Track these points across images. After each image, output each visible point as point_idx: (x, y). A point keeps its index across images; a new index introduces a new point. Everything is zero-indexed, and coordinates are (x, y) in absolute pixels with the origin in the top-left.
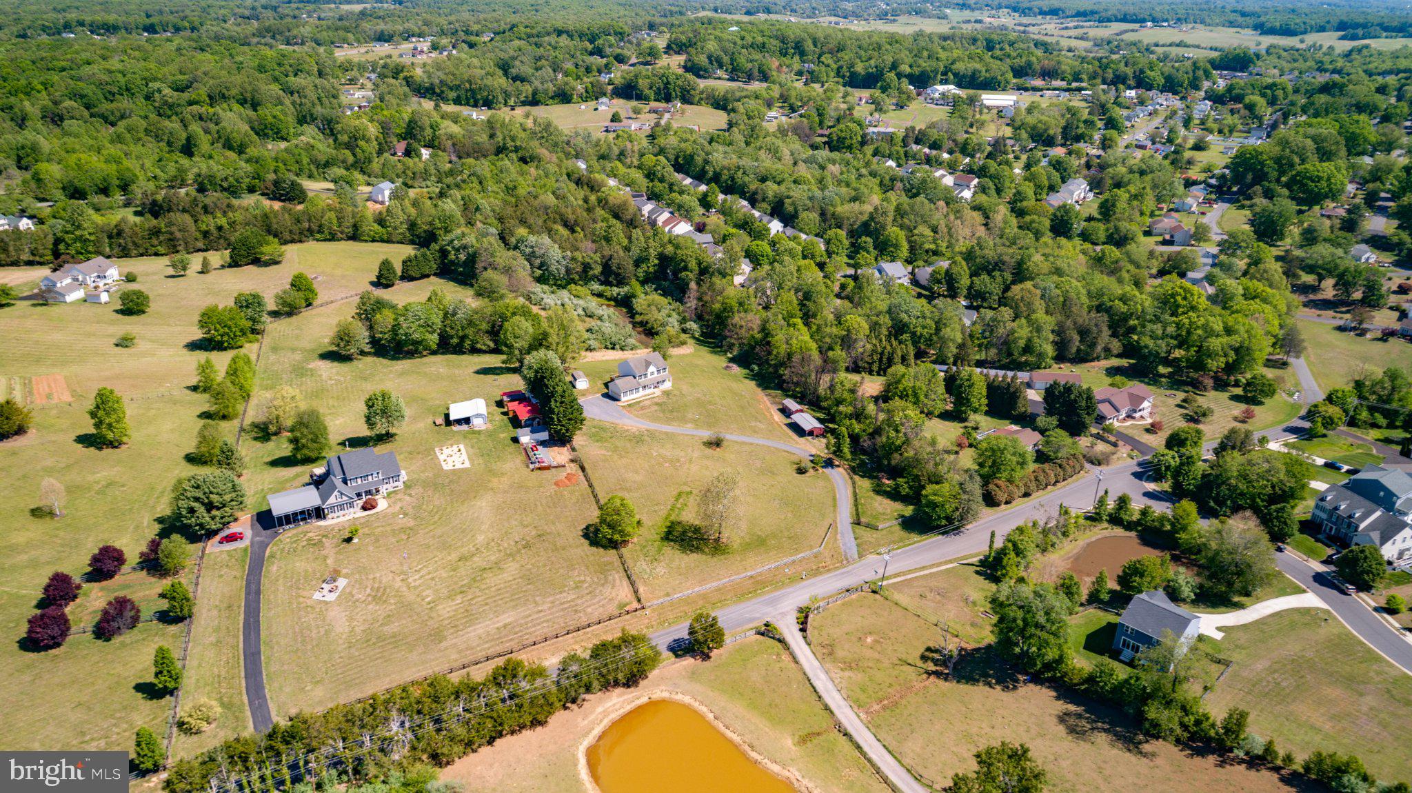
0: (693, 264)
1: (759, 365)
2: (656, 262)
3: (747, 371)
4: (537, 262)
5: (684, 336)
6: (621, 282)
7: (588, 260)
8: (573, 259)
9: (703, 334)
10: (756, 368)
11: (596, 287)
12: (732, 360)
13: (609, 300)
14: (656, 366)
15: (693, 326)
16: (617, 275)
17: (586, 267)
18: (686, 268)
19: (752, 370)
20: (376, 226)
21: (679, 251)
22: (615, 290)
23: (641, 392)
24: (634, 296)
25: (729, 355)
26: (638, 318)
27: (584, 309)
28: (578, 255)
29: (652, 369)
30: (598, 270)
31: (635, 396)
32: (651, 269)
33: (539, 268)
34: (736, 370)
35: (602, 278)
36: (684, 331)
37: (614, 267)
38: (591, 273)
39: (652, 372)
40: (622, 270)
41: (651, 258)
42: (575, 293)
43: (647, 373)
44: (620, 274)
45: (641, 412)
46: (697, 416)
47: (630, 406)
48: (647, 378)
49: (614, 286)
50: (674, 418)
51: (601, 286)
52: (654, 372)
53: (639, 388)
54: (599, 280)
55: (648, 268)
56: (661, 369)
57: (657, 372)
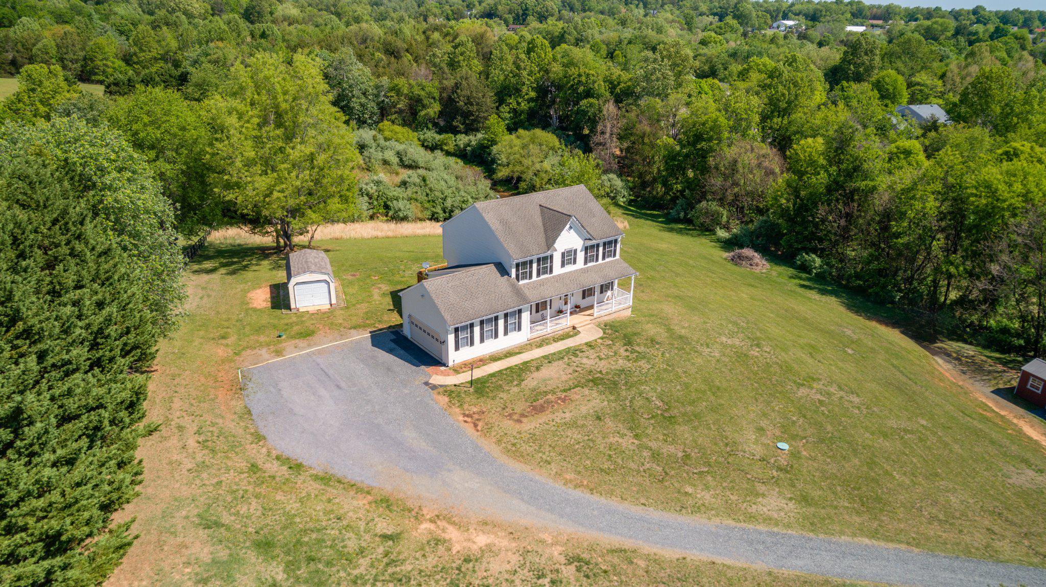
0: (601, 87)
1: (821, 253)
2: (533, 94)
6: (470, 129)
7: (417, 91)
8: (396, 89)
9: (632, 201)
11: (431, 135)
12: (735, 246)
14: (581, 229)
15: (613, 180)
16: (466, 115)
17: (416, 103)
18: (589, 94)
19: (809, 268)
20: (119, 63)
21: (573, 71)
22: (462, 139)
23: (529, 330)
24: (494, 142)
25: (722, 235)
26: (502, 173)
27: (398, 154)
28: (401, 82)
29: (569, 240)
30: (434, 109)
31: (502, 342)
32: (524, 106)
34: (761, 265)
35: (442, 123)
37: (462, 103)
38: (423, 113)
39: (569, 252)
40: (475, 108)
41: (525, 89)
42: (387, 133)
43: (551, 257)
44: (471, 113)
45: (530, 425)
46: (783, 446)
47: (480, 387)
48: (551, 271)
49: (460, 132)
50: (687, 456)
51: (440, 133)
52: (575, 251)
53: (520, 311)
54: (435, 125)
55: (518, 104)
56: (601, 242)
57: (586, 253)
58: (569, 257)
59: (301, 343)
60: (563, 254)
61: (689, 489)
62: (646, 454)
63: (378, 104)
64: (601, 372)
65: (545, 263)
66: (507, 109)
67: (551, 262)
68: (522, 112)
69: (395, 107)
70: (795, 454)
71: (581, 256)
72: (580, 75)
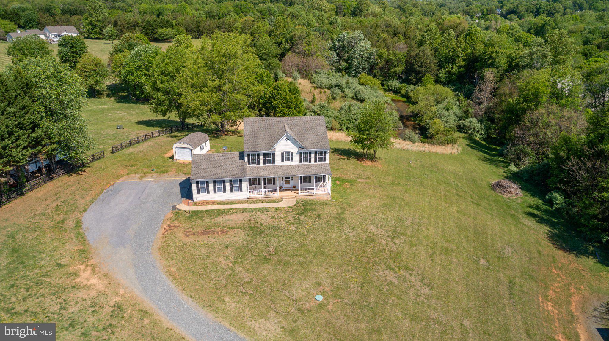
1: (566, 195)
2: (463, 63)
3: (538, 202)
4: (345, 56)
5: (458, 134)
6: (419, 82)
7: (391, 57)
8: (380, 56)
9: (488, 138)
10: (559, 198)
11: (395, 83)
12: (515, 177)
13: (403, 96)
14: (295, 141)
15: (473, 122)
16: (417, 73)
17: (389, 63)
19: (550, 203)
23: (246, 193)
25: (513, 168)
28: (384, 51)
29: (286, 146)
30: (401, 68)
31: (228, 196)
32: (455, 69)
33: (346, 61)
35: (404, 77)
36: (460, 129)
37: (417, 66)
38: (393, 70)
39: (287, 153)
40: (423, 69)
41: (459, 59)
42: (362, 80)
43: (274, 154)
44: (420, 72)
45: (191, 239)
46: (320, 298)
47: (193, 215)
48: (274, 163)
49: (412, 83)
50: (249, 282)
51: (401, 83)
52: (292, 154)
53: (241, 181)
54: (400, 77)
55: (452, 68)
56: (313, 151)
57: (301, 156)
58: (287, 156)
59: (155, 175)
60: (282, 154)
61: (227, 299)
62: (228, 273)
63: (369, 63)
64: (262, 225)
65: (270, 157)
66: (445, 71)
67: (274, 157)
68: (454, 74)
69: (376, 65)
70: (321, 306)
71: (297, 158)
72: (492, 52)
